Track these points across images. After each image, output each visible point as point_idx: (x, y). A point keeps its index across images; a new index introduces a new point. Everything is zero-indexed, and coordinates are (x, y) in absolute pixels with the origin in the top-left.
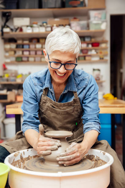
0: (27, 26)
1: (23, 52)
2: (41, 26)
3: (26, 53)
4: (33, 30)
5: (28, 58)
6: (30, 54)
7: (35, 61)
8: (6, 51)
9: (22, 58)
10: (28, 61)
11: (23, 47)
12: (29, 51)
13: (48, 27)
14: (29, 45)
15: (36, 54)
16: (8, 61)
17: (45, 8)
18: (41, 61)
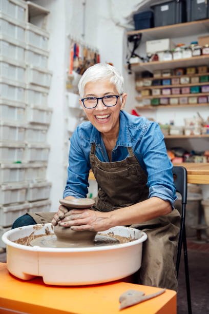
0: (165, 52)
1: (161, 90)
2: (186, 49)
3: (166, 92)
4: (173, 57)
5: (169, 99)
6: (171, 93)
7: (179, 103)
8: (139, 91)
9: (159, 99)
10: (169, 104)
11: (162, 84)
12: (171, 89)
13: (196, 49)
14: (170, 79)
15: (181, 92)
16: (141, 105)
17: (191, 21)
18: (188, 103)
